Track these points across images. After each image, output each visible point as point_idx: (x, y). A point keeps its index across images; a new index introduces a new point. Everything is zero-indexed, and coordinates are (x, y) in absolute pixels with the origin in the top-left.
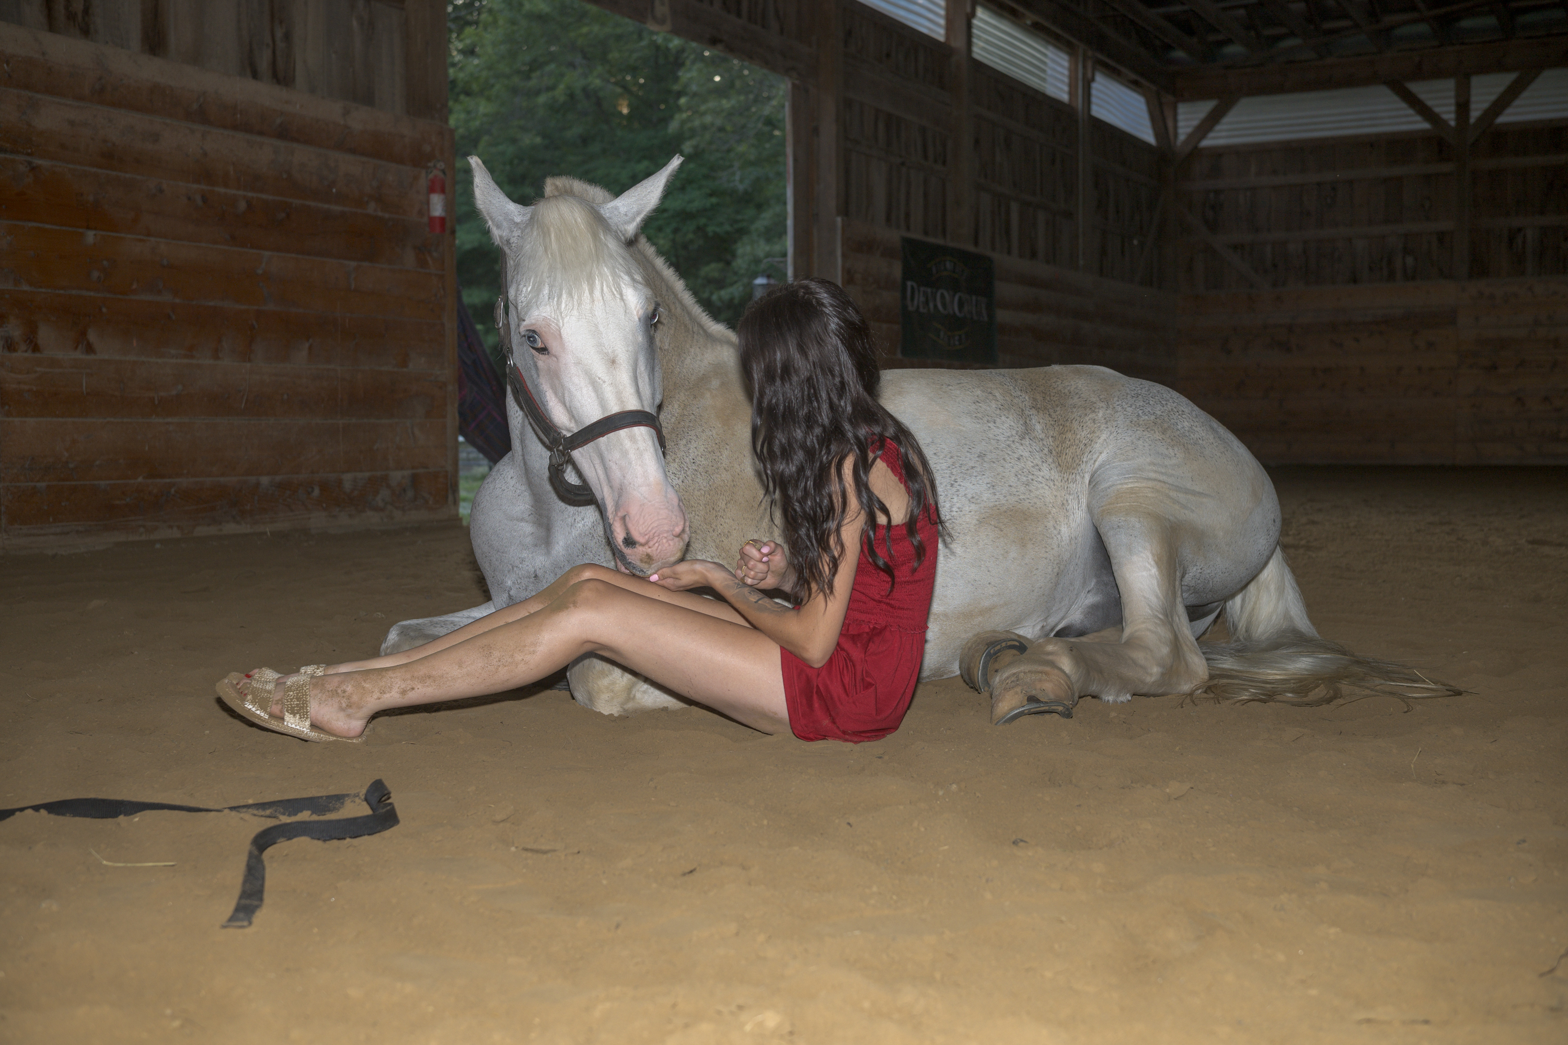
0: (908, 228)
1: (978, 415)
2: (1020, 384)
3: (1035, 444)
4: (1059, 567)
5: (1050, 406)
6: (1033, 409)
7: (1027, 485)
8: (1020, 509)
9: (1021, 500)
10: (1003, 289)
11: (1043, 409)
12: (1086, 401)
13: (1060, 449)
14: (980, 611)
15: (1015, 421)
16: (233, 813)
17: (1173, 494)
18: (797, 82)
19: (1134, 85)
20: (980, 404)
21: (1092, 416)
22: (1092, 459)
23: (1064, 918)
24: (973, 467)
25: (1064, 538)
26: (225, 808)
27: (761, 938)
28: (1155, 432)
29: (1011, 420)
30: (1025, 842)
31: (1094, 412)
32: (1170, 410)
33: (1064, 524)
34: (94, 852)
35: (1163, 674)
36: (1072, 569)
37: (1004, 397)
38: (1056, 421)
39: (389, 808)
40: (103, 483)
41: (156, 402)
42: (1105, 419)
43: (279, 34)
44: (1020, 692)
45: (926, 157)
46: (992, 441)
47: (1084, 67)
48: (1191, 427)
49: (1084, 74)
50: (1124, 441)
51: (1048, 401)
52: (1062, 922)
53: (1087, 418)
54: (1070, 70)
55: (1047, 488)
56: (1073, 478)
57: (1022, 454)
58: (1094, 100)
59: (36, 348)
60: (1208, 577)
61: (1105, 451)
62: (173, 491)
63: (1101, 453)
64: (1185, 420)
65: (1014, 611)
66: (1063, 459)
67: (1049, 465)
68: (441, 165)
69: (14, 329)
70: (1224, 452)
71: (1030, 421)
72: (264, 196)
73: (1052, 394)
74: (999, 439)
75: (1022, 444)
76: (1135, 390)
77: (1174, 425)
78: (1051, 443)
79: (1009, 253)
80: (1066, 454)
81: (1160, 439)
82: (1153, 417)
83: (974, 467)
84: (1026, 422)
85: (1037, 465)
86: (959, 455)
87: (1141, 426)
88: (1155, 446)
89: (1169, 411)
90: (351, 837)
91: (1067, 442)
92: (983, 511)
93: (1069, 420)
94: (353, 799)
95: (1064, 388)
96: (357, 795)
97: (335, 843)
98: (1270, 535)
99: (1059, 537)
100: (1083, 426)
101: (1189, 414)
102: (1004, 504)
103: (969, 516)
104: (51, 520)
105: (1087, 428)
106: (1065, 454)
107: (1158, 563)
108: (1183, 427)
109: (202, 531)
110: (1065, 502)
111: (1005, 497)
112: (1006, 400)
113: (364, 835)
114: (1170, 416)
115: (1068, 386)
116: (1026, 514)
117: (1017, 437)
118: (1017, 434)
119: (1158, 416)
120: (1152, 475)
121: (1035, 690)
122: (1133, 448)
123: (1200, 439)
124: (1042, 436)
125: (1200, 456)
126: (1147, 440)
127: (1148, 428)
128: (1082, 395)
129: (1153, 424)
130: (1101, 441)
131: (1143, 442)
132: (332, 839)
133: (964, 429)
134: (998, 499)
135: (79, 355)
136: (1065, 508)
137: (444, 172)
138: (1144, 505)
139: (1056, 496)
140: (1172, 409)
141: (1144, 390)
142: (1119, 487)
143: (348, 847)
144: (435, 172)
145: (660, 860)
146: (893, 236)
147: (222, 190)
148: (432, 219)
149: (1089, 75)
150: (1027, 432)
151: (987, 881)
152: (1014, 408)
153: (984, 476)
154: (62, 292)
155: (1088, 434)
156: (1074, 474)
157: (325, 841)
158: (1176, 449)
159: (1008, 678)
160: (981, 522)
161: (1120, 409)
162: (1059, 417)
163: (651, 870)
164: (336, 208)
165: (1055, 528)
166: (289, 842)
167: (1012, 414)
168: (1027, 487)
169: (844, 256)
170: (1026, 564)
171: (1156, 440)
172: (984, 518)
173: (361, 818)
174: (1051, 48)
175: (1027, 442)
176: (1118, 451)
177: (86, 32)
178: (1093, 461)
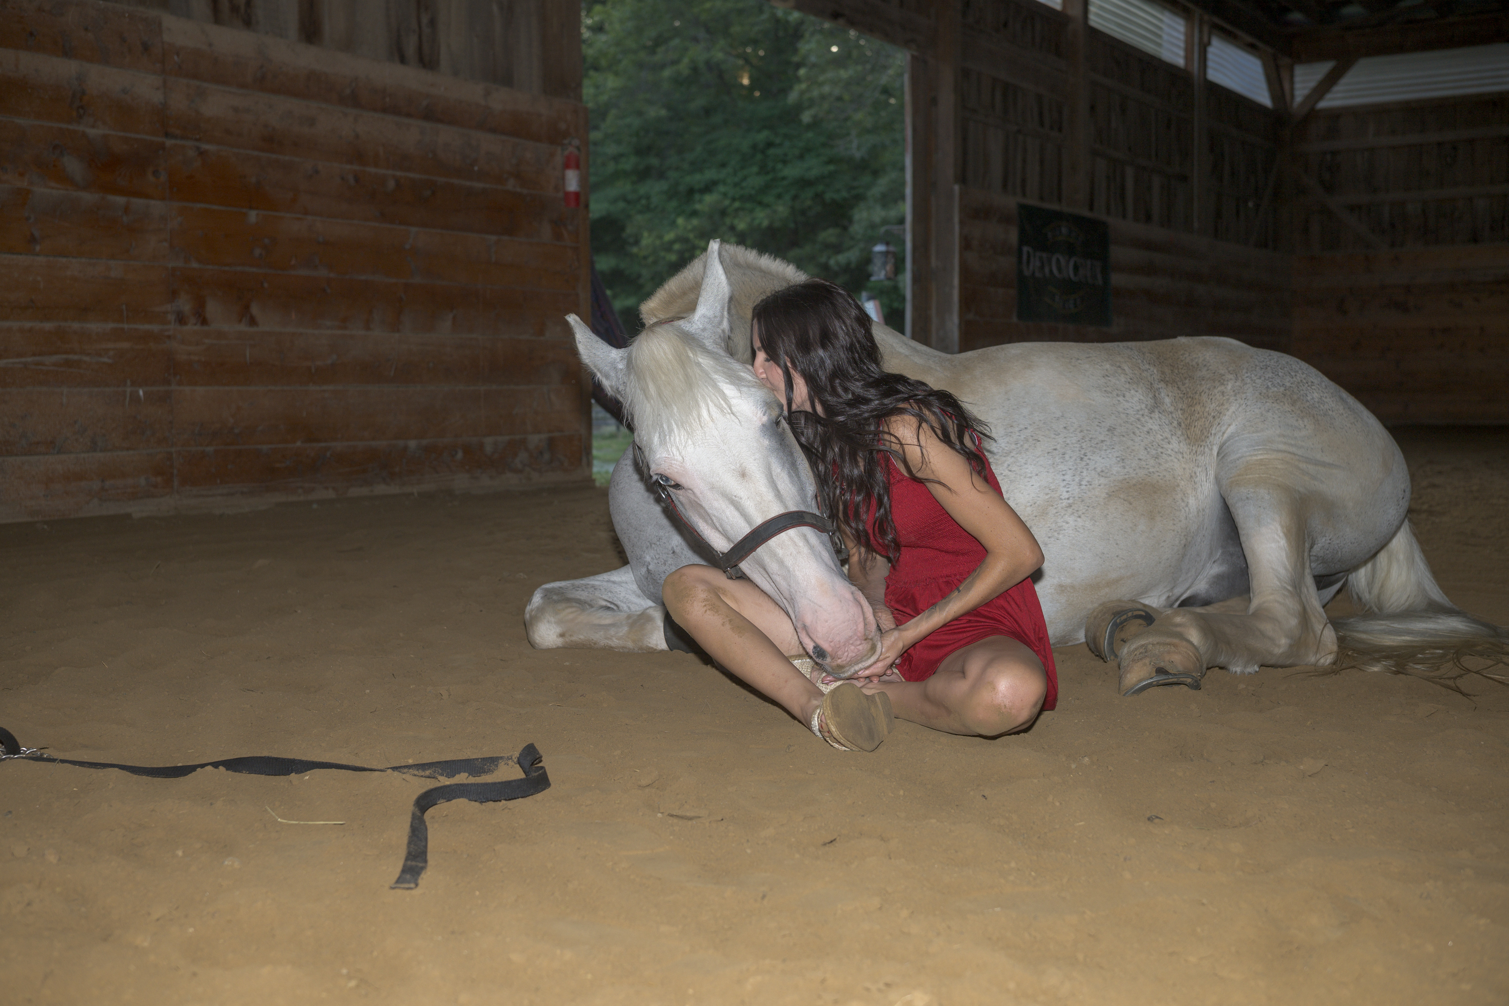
0: (1024, 194)
1: (1108, 389)
2: (1148, 357)
3: (1164, 417)
4: (1186, 539)
5: (1178, 379)
6: (1162, 383)
7: (1156, 458)
8: (1149, 482)
9: (1150, 473)
10: (1118, 253)
11: (1171, 382)
12: (1214, 373)
13: (1188, 422)
14: (1108, 583)
15: (1144, 395)
16: (396, 773)
17: (1303, 466)
18: (915, 53)
19: (1251, 48)
20: (1109, 378)
21: (1222, 388)
22: (1221, 431)
23: (1205, 901)
24: (1102, 441)
25: (1191, 510)
26: (388, 768)
27: (905, 913)
28: (1284, 404)
29: (1140, 394)
30: (1160, 818)
31: (1223, 384)
32: (1300, 381)
33: (1192, 497)
34: (269, 810)
35: (1291, 646)
36: (1199, 540)
37: (1133, 371)
38: (1184, 394)
39: (541, 772)
40: (265, 448)
41: (313, 371)
42: (1234, 391)
43: (425, 20)
44: (1148, 664)
45: (1042, 124)
46: (1121, 414)
47: (1201, 32)
48: (1320, 399)
49: (1201, 39)
50: (1253, 413)
51: (1177, 374)
52: (1203, 904)
53: (1216, 391)
54: (1186, 34)
55: (1176, 460)
56: (1202, 451)
57: (1152, 427)
58: (1210, 64)
59: (204, 322)
60: (1337, 548)
61: (1234, 423)
62: (328, 454)
63: (1230, 425)
64: (1314, 391)
65: (1141, 582)
66: (1192, 432)
67: (1178, 438)
68: (576, 142)
69: (185, 304)
70: (1354, 423)
71: (1159, 394)
72: (411, 175)
73: (1180, 367)
74: (1128, 412)
75: (1151, 418)
76: (1263, 361)
77: (1303, 396)
78: (1181, 416)
79: (1124, 216)
80: (1195, 427)
81: (1290, 410)
82: (1282, 389)
83: (1104, 441)
84: (1155, 396)
85: (1167, 438)
86: (1089, 429)
87: (1270, 398)
88: (1285, 418)
89: (1299, 383)
90: (506, 800)
91: (1196, 415)
92: (1112, 485)
93: (1198, 392)
94: (506, 762)
95: (1192, 360)
96: (510, 758)
97: (491, 804)
98: (1400, 505)
99: (1187, 509)
100: (1211, 399)
101: (1319, 385)
102: (1133, 478)
103: (1099, 489)
104: (218, 481)
105: (1216, 401)
106: (1193, 426)
107: (1287, 535)
108: (1313, 398)
109: (355, 492)
110: (1193, 474)
111: (1134, 470)
112: (1135, 374)
113: (518, 798)
114: (1300, 387)
115: (1196, 358)
116: (1155, 487)
117: (1146, 411)
118: (1146, 408)
119: (1287, 388)
120: (1282, 447)
121: (1164, 662)
122: (1263, 420)
123: (1329, 410)
124: (1172, 409)
125: (1330, 427)
126: (1277, 412)
127: (1277, 400)
128: (1210, 367)
129: (1283, 396)
130: (1229, 413)
131: (1273, 414)
132: (488, 801)
133: (1094, 403)
134: (1128, 472)
135: (243, 327)
136: (1193, 481)
137: (578, 148)
138: (1274, 477)
139: (1184, 469)
140: (1301, 381)
141: (1272, 361)
142: (1248, 458)
143: (503, 809)
144: (571, 149)
145: (801, 830)
146: (1010, 202)
147: (372, 170)
148: (567, 194)
149: (1205, 39)
150: (1156, 405)
151: (1125, 859)
152: (1143, 381)
153: (1114, 450)
154: (227, 268)
155: (1217, 406)
156: (1203, 447)
157: (481, 802)
158: (1306, 420)
159: (1136, 649)
160: (1110, 496)
161: (1249, 381)
162: (1188, 390)
163: (793, 840)
164: (478, 185)
165: (1183, 501)
166: (449, 802)
167: (1142, 388)
168: (1157, 460)
169: (962, 223)
170: (1154, 537)
171: (1285, 412)
172: (1113, 492)
173: (515, 781)
174: (1167, 14)
175: (1156, 415)
176: (1247, 423)
177: (248, 23)
178: (1221, 433)
